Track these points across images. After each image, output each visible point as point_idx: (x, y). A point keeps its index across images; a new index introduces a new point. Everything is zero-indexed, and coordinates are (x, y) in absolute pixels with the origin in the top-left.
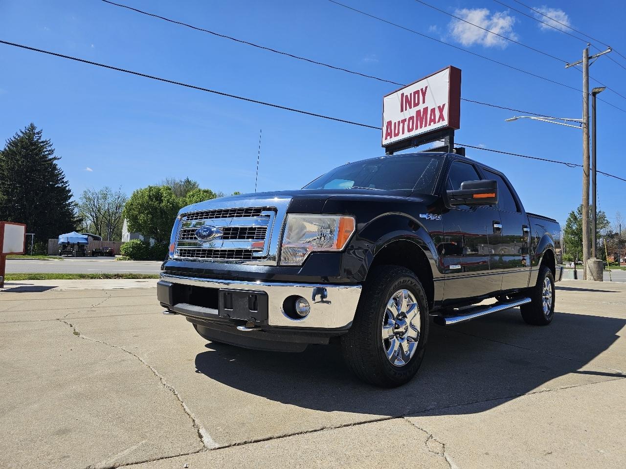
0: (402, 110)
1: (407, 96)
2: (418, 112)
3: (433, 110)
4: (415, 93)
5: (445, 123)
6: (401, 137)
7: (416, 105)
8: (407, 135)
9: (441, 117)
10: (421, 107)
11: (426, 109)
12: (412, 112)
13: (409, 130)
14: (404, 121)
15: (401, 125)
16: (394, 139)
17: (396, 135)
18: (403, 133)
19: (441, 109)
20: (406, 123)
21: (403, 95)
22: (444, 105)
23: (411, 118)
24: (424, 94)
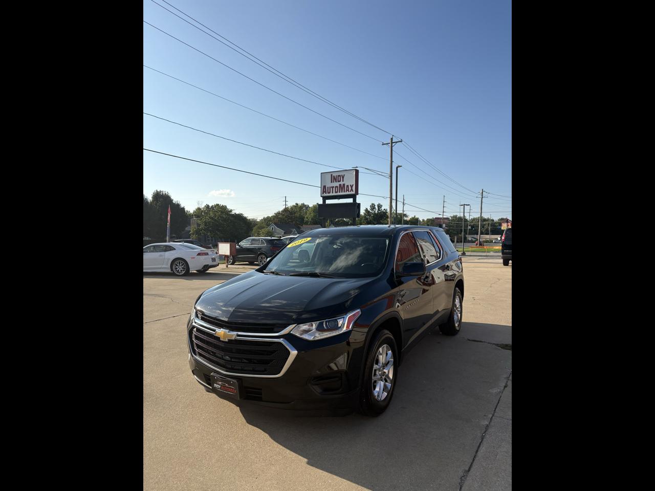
0: (332, 182)
1: (334, 176)
2: (340, 185)
3: (348, 186)
4: (339, 176)
5: (354, 193)
6: (331, 194)
7: (339, 181)
8: (334, 194)
9: (352, 190)
10: (342, 183)
11: (344, 185)
12: (337, 184)
13: (336, 192)
14: (333, 187)
15: (331, 189)
16: (327, 195)
17: (329, 193)
18: (333, 193)
19: (352, 187)
20: (334, 189)
21: (332, 175)
22: (353, 185)
23: (337, 187)
24: (343, 178)
